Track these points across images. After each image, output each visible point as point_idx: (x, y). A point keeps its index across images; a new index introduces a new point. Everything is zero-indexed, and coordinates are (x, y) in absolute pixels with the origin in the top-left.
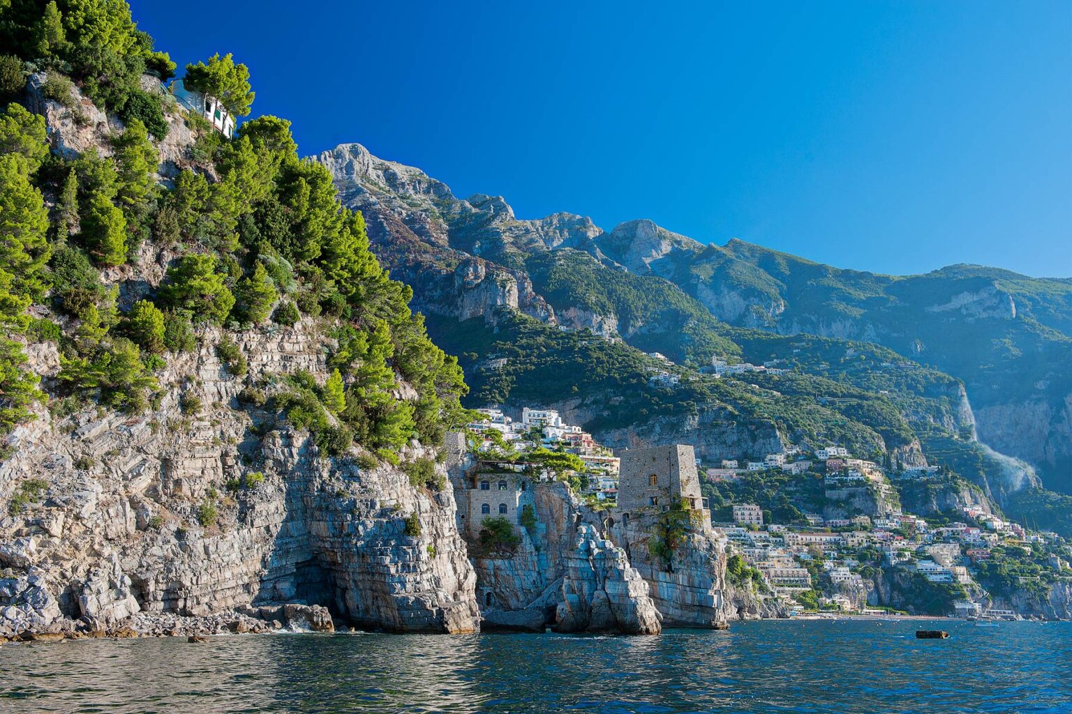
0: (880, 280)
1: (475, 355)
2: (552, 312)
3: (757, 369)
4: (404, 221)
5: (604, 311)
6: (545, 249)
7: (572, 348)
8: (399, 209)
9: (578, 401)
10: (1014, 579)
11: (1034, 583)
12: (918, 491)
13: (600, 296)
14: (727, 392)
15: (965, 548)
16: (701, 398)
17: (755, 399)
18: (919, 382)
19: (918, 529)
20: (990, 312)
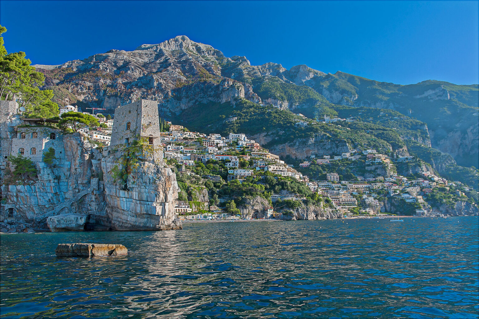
0: (396, 86)
1: (224, 116)
2: (261, 100)
3: (342, 120)
4: (203, 66)
5: (283, 99)
6: (260, 76)
7: (264, 113)
8: (201, 61)
9: (265, 134)
10: (441, 200)
11: (450, 202)
12: (404, 166)
13: (281, 93)
14: (327, 128)
15: (422, 188)
16: (316, 131)
17: (339, 131)
18: (409, 124)
19: (403, 181)
20: (439, 97)
